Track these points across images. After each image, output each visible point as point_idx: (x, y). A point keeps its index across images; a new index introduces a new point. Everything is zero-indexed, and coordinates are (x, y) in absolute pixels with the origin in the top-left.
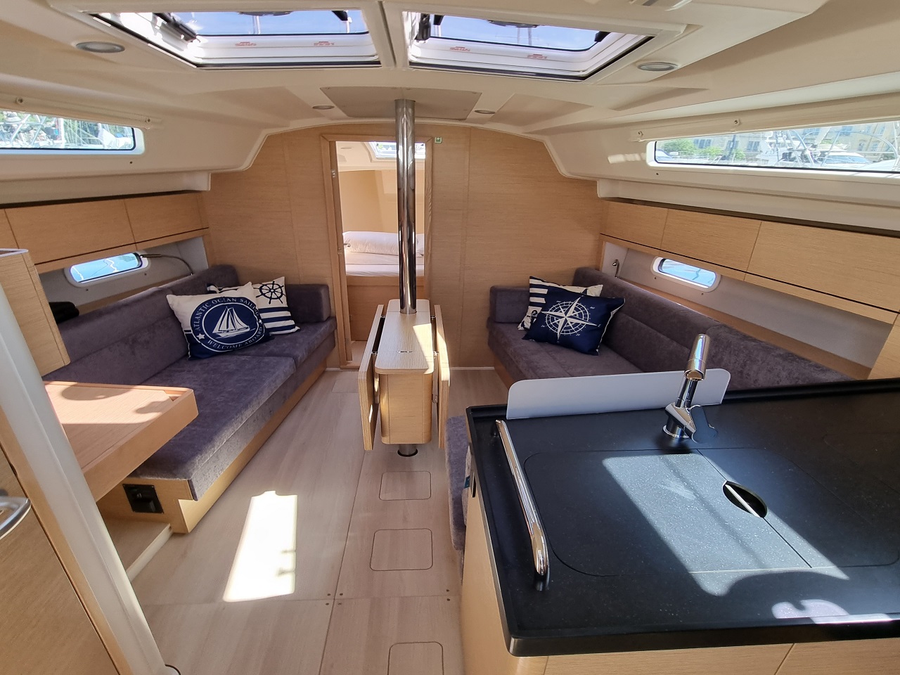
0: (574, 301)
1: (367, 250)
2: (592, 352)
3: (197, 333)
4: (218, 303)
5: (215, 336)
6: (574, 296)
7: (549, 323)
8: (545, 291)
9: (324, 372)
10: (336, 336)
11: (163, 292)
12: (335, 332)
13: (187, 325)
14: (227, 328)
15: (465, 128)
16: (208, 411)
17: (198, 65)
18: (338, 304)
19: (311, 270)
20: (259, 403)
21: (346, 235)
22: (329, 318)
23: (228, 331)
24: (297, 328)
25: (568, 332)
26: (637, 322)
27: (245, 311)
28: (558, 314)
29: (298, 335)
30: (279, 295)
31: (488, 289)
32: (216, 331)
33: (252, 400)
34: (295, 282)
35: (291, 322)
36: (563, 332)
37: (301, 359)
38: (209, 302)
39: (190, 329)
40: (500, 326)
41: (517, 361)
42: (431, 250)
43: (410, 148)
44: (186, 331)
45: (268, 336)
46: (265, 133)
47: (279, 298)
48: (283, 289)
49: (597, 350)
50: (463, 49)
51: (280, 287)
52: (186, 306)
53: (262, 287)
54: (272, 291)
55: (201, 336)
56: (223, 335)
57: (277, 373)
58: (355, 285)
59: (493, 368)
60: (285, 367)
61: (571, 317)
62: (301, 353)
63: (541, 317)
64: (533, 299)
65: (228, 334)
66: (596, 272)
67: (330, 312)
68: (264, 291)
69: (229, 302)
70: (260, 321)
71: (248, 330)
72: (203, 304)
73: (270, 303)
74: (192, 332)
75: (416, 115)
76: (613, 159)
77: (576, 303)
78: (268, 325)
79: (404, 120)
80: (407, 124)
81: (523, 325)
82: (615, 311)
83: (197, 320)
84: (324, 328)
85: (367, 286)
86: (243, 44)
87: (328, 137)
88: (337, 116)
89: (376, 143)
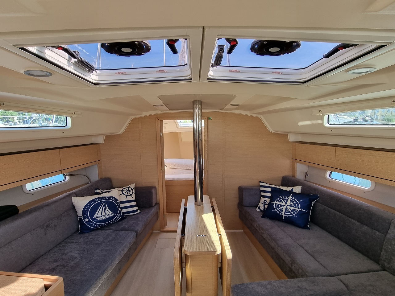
0: (289, 196)
1: (175, 167)
2: (305, 227)
3: (84, 218)
4: (99, 200)
5: (94, 219)
6: (288, 193)
7: (276, 209)
8: (270, 190)
9: (152, 233)
10: (159, 213)
11: (70, 196)
12: (159, 212)
13: (80, 214)
14: (102, 214)
15: (223, 113)
16: (78, 278)
17: (95, 84)
18: (161, 196)
19: (148, 180)
20: (112, 268)
21: (166, 161)
22: (156, 204)
23: (102, 216)
24: (139, 211)
25: (289, 215)
26: (330, 209)
27: (113, 204)
28: (281, 203)
29: (139, 215)
30: (131, 193)
31: (238, 188)
32: (95, 216)
33: (107, 267)
34: (140, 185)
35: (136, 208)
36: (286, 214)
37: (140, 231)
38: (94, 200)
39: (82, 216)
40: (246, 208)
41: (262, 233)
42: (208, 168)
43: (200, 122)
44: (79, 217)
45: (124, 217)
46: (131, 118)
47: (131, 195)
48: (134, 190)
49: (308, 226)
50: (236, 71)
51: (132, 189)
52: (81, 203)
53: (123, 189)
54: (128, 191)
55: (87, 220)
56: (98, 219)
57: (125, 244)
58: (170, 184)
59: (242, 231)
60: (131, 238)
61: (289, 206)
62: (139, 228)
63: (270, 205)
64: (263, 194)
65: (101, 218)
66: (293, 178)
67: (157, 201)
68: (124, 192)
69: (104, 199)
70: (120, 209)
71: (113, 215)
72: (91, 201)
73: (126, 198)
74: (82, 218)
75: (202, 108)
76: (300, 124)
77: (290, 197)
78: (124, 211)
79: (197, 111)
80: (198, 112)
81: (259, 208)
82: (314, 202)
83: (86, 211)
84: (153, 210)
85: (175, 185)
86: (119, 73)
87: (159, 119)
88: (165, 109)
89: (179, 121)
